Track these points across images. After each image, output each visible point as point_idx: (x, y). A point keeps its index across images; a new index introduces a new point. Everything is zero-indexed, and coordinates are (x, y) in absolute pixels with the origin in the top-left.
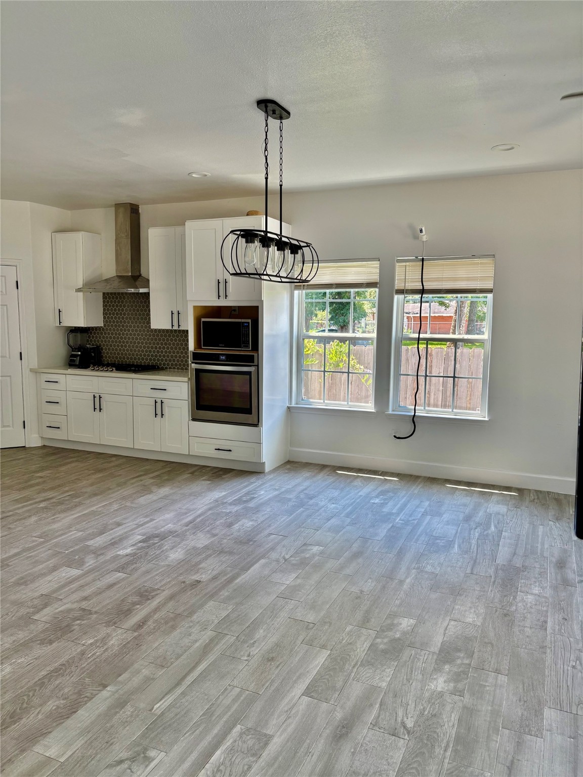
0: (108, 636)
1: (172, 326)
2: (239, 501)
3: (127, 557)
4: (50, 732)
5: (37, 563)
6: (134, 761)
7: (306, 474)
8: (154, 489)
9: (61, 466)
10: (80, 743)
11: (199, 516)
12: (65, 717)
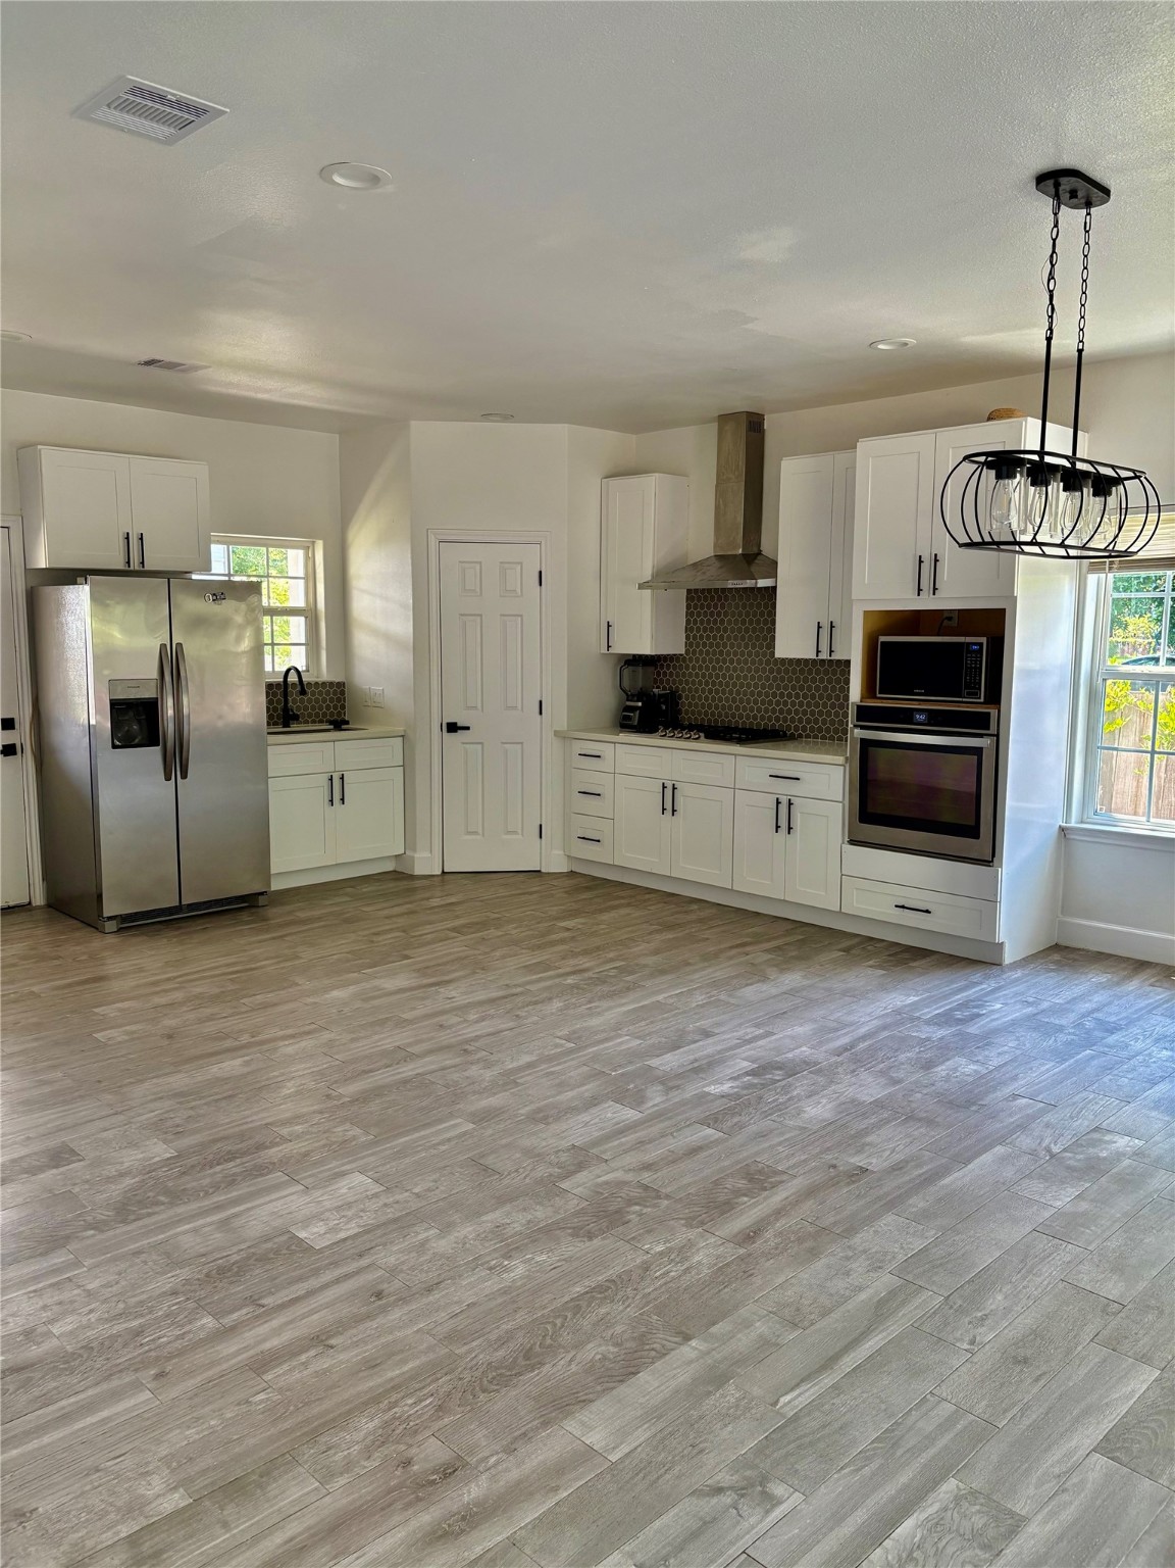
0: (689, 1246)
1: (818, 652)
2: (946, 1019)
3: (724, 1099)
4: (591, 1401)
5: (562, 1086)
6: (742, 1496)
7: (1097, 977)
8: (772, 973)
9: (601, 911)
10: (642, 1435)
11: (863, 1038)
12: (618, 1378)
